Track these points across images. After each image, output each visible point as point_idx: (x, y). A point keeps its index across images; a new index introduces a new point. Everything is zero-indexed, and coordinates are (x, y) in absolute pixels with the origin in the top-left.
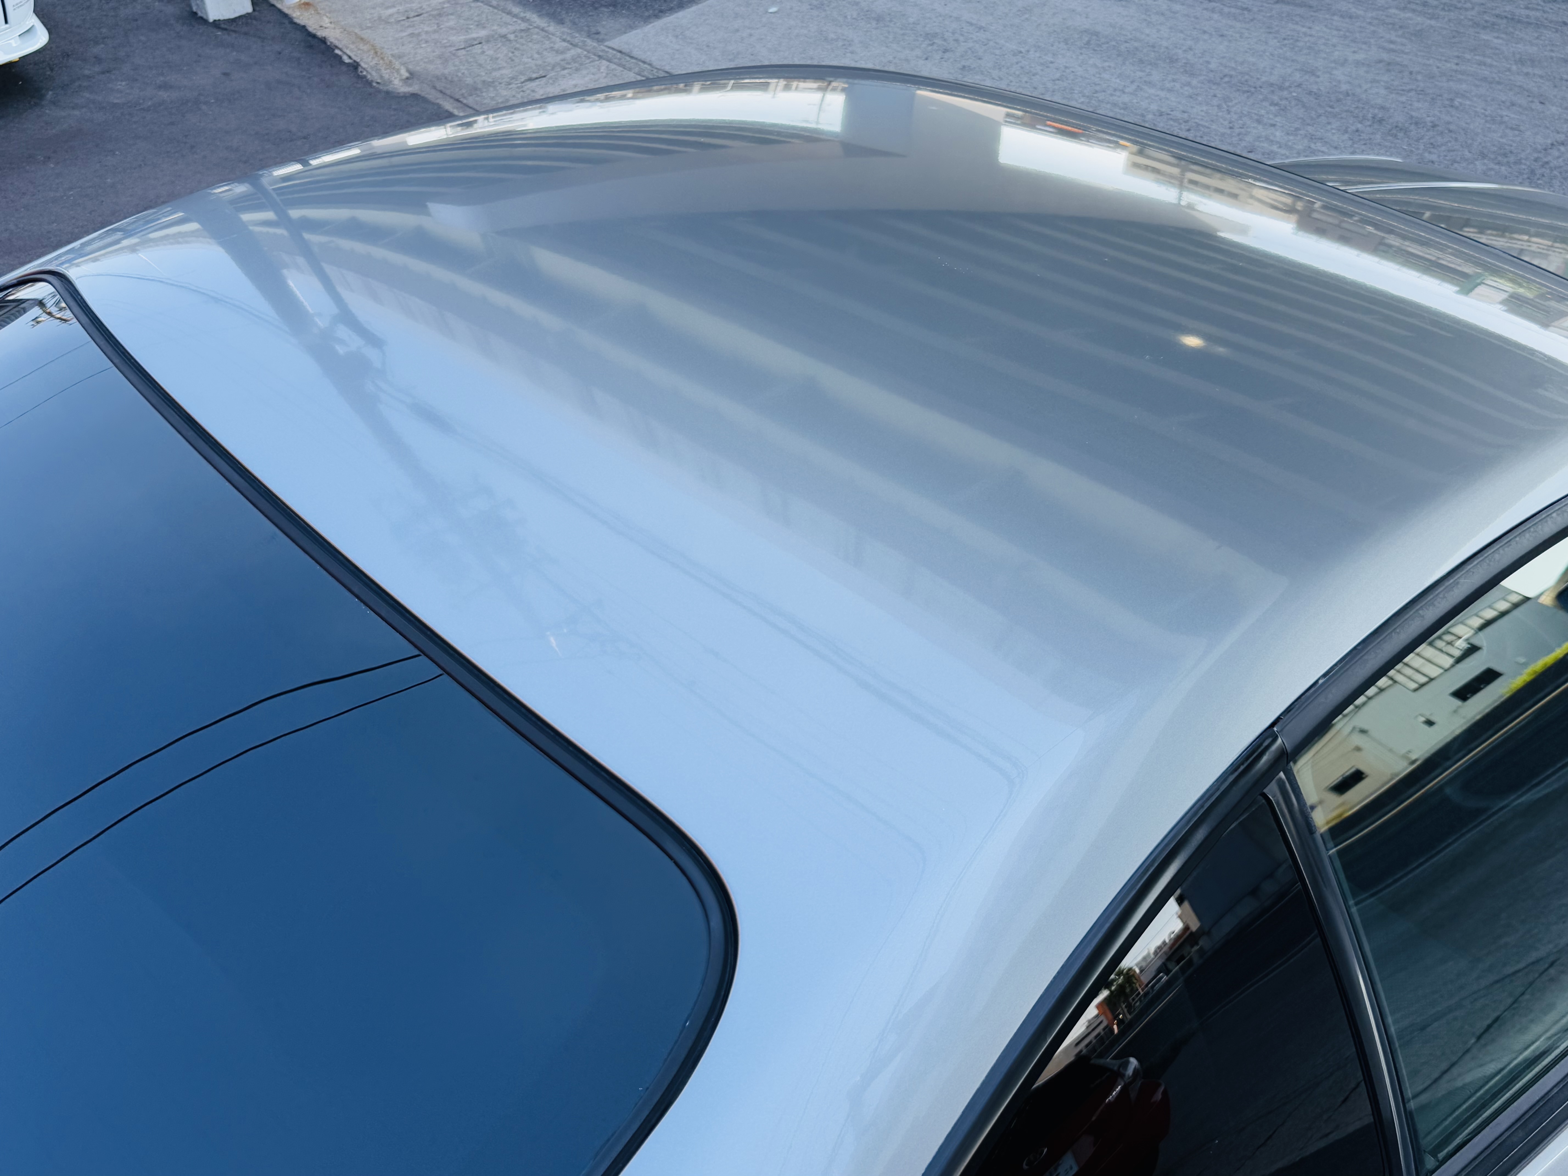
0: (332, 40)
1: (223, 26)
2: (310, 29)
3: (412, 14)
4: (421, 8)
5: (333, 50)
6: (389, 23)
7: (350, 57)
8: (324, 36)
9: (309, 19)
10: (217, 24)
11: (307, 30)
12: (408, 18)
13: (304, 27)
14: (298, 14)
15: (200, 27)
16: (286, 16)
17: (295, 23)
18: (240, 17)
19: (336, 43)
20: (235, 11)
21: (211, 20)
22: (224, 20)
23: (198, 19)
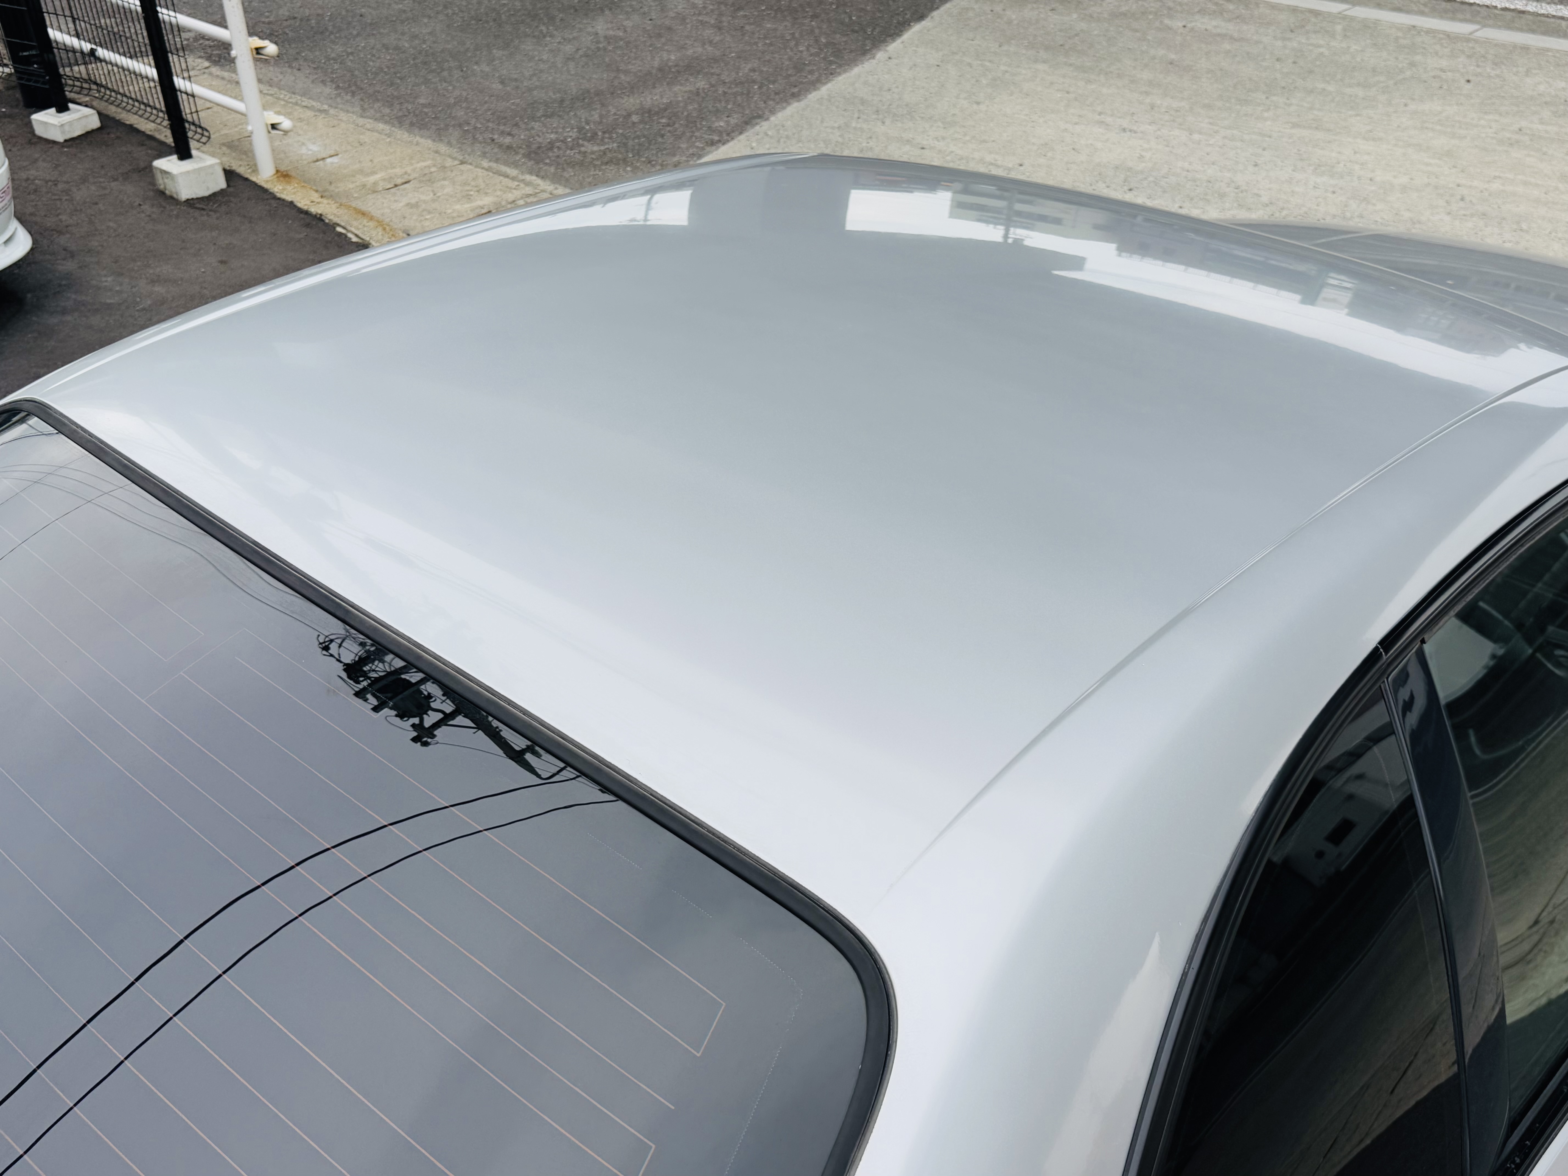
0: (332, 217)
1: (198, 205)
2: (299, 205)
3: (399, 181)
4: (406, 173)
5: (335, 228)
6: (376, 192)
7: (357, 236)
8: (320, 212)
9: (294, 193)
10: (190, 203)
11: (295, 206)
12: (396, 186)
13: (292, 202)
14: (281, 188)
15: (172, 207)
16: (265, 191)
17: (279, 199)
18: (214, 194)
19: (336, 220)
20: (208, 188)
21: (183, 199)
22: (197, 199)
23: (165, 198)
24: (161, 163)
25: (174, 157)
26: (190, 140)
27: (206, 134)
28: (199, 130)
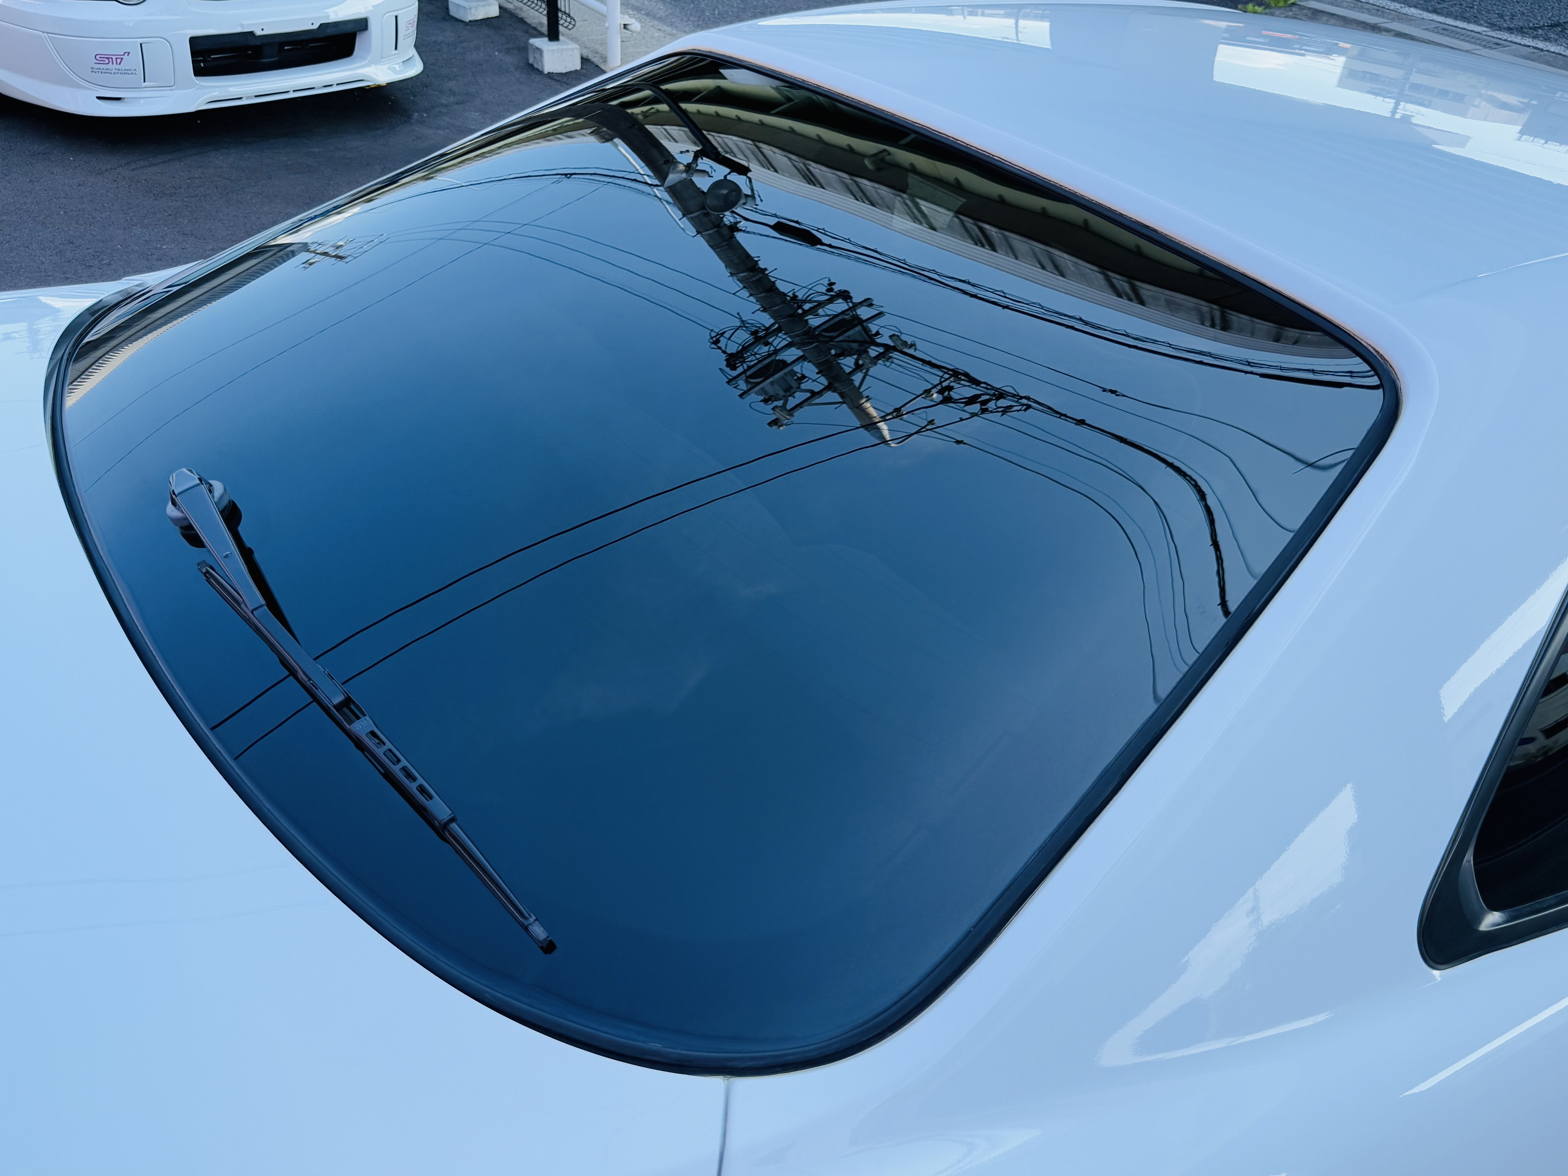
1: (556, 78)
10: (550, 75)
15: (536, 77)
18: (568, 72)
20: (565, 67)
21: (546, 72)
22: (557, 73)
23: (533, 70)
24: (536, 42)
25: (547, 39)
26: (560, 26)
27: (573, 22)
28: (569, 20)
